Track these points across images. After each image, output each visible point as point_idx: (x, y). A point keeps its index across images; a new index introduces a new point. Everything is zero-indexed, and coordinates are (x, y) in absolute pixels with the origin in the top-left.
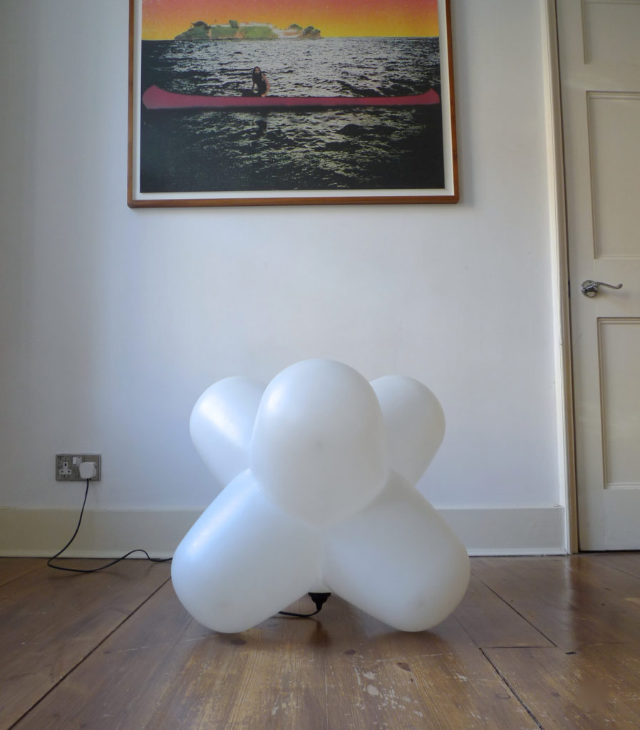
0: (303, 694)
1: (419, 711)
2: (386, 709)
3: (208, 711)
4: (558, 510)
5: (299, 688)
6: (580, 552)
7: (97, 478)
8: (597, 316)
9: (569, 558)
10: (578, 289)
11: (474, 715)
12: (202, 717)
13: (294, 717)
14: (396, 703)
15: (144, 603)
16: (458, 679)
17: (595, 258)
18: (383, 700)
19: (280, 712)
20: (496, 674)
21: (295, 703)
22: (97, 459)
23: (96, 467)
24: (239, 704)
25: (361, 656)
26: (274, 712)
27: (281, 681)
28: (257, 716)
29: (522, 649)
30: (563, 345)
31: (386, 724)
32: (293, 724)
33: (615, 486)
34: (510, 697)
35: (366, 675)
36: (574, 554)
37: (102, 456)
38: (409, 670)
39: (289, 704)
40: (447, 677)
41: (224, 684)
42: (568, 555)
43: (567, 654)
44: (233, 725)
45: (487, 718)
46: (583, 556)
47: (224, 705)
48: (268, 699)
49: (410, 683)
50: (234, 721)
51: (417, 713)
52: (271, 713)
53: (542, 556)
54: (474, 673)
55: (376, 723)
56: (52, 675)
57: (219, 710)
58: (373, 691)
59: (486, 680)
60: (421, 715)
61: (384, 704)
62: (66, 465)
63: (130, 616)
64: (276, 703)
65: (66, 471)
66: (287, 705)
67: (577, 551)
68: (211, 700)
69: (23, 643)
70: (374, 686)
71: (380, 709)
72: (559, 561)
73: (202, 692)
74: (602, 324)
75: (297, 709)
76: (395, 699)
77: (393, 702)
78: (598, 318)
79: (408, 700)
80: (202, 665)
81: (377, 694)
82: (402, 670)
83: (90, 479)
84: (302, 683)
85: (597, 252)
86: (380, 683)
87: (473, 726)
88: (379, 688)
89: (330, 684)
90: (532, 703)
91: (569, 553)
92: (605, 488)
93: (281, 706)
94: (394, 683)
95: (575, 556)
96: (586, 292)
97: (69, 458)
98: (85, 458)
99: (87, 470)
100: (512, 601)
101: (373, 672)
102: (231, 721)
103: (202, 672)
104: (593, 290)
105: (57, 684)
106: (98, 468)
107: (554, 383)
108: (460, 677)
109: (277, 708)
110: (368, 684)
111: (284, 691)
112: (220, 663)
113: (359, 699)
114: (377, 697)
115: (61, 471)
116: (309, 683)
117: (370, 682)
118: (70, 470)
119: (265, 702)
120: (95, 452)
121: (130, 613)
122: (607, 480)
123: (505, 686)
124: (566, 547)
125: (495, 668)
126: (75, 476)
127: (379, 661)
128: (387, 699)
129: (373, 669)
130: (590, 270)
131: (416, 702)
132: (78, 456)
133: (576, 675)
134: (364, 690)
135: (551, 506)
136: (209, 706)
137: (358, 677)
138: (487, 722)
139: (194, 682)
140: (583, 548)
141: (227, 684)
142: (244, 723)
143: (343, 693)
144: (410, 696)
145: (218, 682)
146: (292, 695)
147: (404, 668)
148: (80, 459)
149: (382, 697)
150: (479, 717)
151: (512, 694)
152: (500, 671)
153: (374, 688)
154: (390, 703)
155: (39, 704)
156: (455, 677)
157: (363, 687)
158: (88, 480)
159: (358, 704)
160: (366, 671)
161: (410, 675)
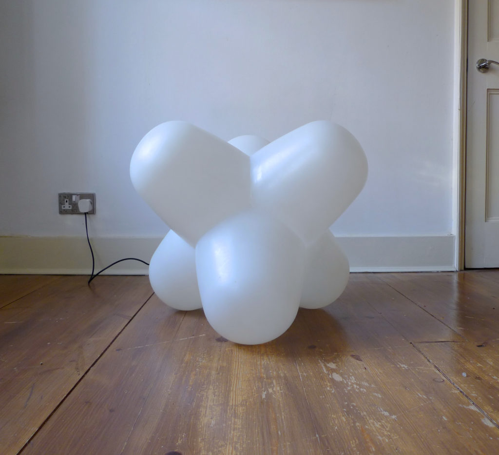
0: (283, 381)
1: (377, 393)
2: (351, 392)
3: (211, 397)
4: (451, 238)
5: (279, 377)
6: (465, 269)
7: (93, 212)
8: (487, 88)
9: (457, 274)
10: (474, 65)
11: (421, 396)
12: (207, 402)
13: (280, 400)
14: (358, 387)
15: (139, 310)
16: (401, 367)
17: (488, 40)
18: (347, 384)
19: (269, 396)
20: (428, 363)
21: (278, 389)
22: (92, 197)
23: (91, 203)
24: (234, 390)
25: (321, 350)
26: (264, 397)
27: (263, 371)
28: (251, 400)
29: (443, 343)
30: (460, 110)
31: (354, 404)
32: (281, 405)
33: (493, 220)
34: (444, 380)
35: (328, 365)
36: (461, 270)
37: (96, 194)
38: (361, 360)
39: (274, 389)
40: (392, 366)
41: (219, 373)
42: (457, 271)
43: (478, 346)
44: (234, 407)
45: (431, 398)
46: (467, 272)
47: (223, 391)
48: (257, 385)
49: (364, 370)
50: (234, 404)
51: (376, 394)
52: (261, 397)
53: (438, 272)
54: (412, 362)
55: (346, 403)
56: (77, 369)
57: (219, 395)
58: (337, 377)
59: (422, 368)
60: (380, 396)
61: (349, 388)
62: (67, 201)
63: (131, 320)
64: (263, 389)
65: (67, 206)
66: (273, 389)
67: (463, 269)
68: (211, 387)
69: (49, 343)
70: (337, 374)
71: (346, 392)
72: (451, 276)
73: (203, 380)
74: (490, 94)
75: (282, 393)
76: (357, 384)
77: (355, 386)
78: (488, 89)
79: (366, 384)
80: (198, 358)
81: (341, 380)
82: (356, 360)
83: (87, 213)
84: (280, 372)
85: (490, 37)
86: (341, 371)
87: (422, 405)
88: (341, 375)
89: (303, 373)
90: (462, 385)
91: (458, 270)
92: (486, 221)
93: (268, 391)
94: (352, 371)
95: (462, 272)
96: (480, 68)
97: (69, 196)
98: (83, 196)
99: (84, 205)
100: (425, 306)
101: (334, 363)
102: (231, 404)
103: (199, 364)
104: (485, 67)
105: (83, 376)
106: (93, 203)
107: (452, 140)
108: (402, 366)
109: (265, 393)
110: (333, 372)
111: (267, 378)
112: (212, 357)
113: (329, 384)
114: (342, 382)
115: (63, 206)
116: (286, 372)
117: (333, 370)
118: (71, 206)
119: (255, 388)
120: (91, 191)
121: (131, 318)
122: (487, 215)
123: (437, 372)
124: (455, 266)
125: (426, 358)
126: (75, 210)
127: (336, 353)
128: (350, 384)
129: (333, 360)
130: (484, 51)
131: (373, 386)
132: (77, 195)
133: (489, 363)
134: (330, 377)
135: (446, 235)
136: (210, 392)
137: (323, 366)
138: (432, 401)
139: (194, 373)
140: (467, 266)
141: (221, 374)
142: (242, 405)
143: (315, 379)
144: (367, 381)
145: (213, 372)
146: (274, 381)
147: (357, 359)
148: (78, 197)
149: (346, 382)
150: (424, 397)
151: (445, 379)
152: (431, 361)
153: (338, 375)
154: (353, 387)
155: (72, 393)
156: (398, 366)
157: (329, 375)
158: (86, 214)
159: (328, 389)
160: (328, 362)
161: (363, 365)
